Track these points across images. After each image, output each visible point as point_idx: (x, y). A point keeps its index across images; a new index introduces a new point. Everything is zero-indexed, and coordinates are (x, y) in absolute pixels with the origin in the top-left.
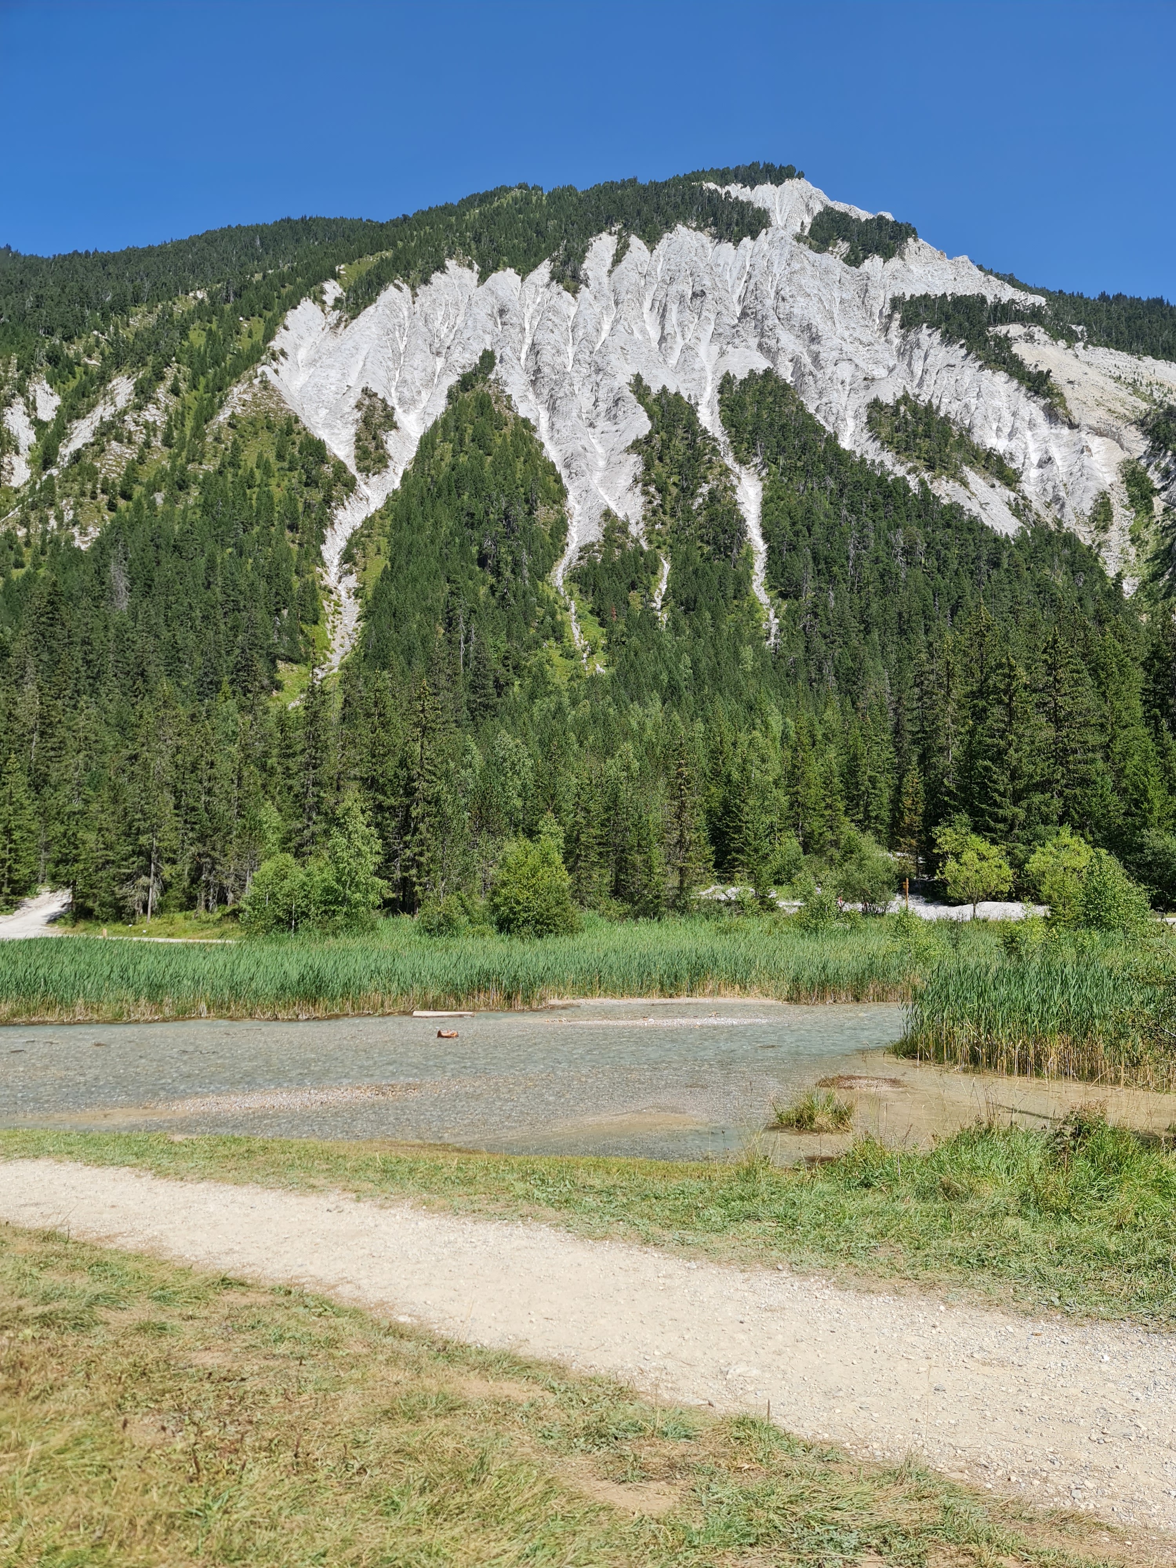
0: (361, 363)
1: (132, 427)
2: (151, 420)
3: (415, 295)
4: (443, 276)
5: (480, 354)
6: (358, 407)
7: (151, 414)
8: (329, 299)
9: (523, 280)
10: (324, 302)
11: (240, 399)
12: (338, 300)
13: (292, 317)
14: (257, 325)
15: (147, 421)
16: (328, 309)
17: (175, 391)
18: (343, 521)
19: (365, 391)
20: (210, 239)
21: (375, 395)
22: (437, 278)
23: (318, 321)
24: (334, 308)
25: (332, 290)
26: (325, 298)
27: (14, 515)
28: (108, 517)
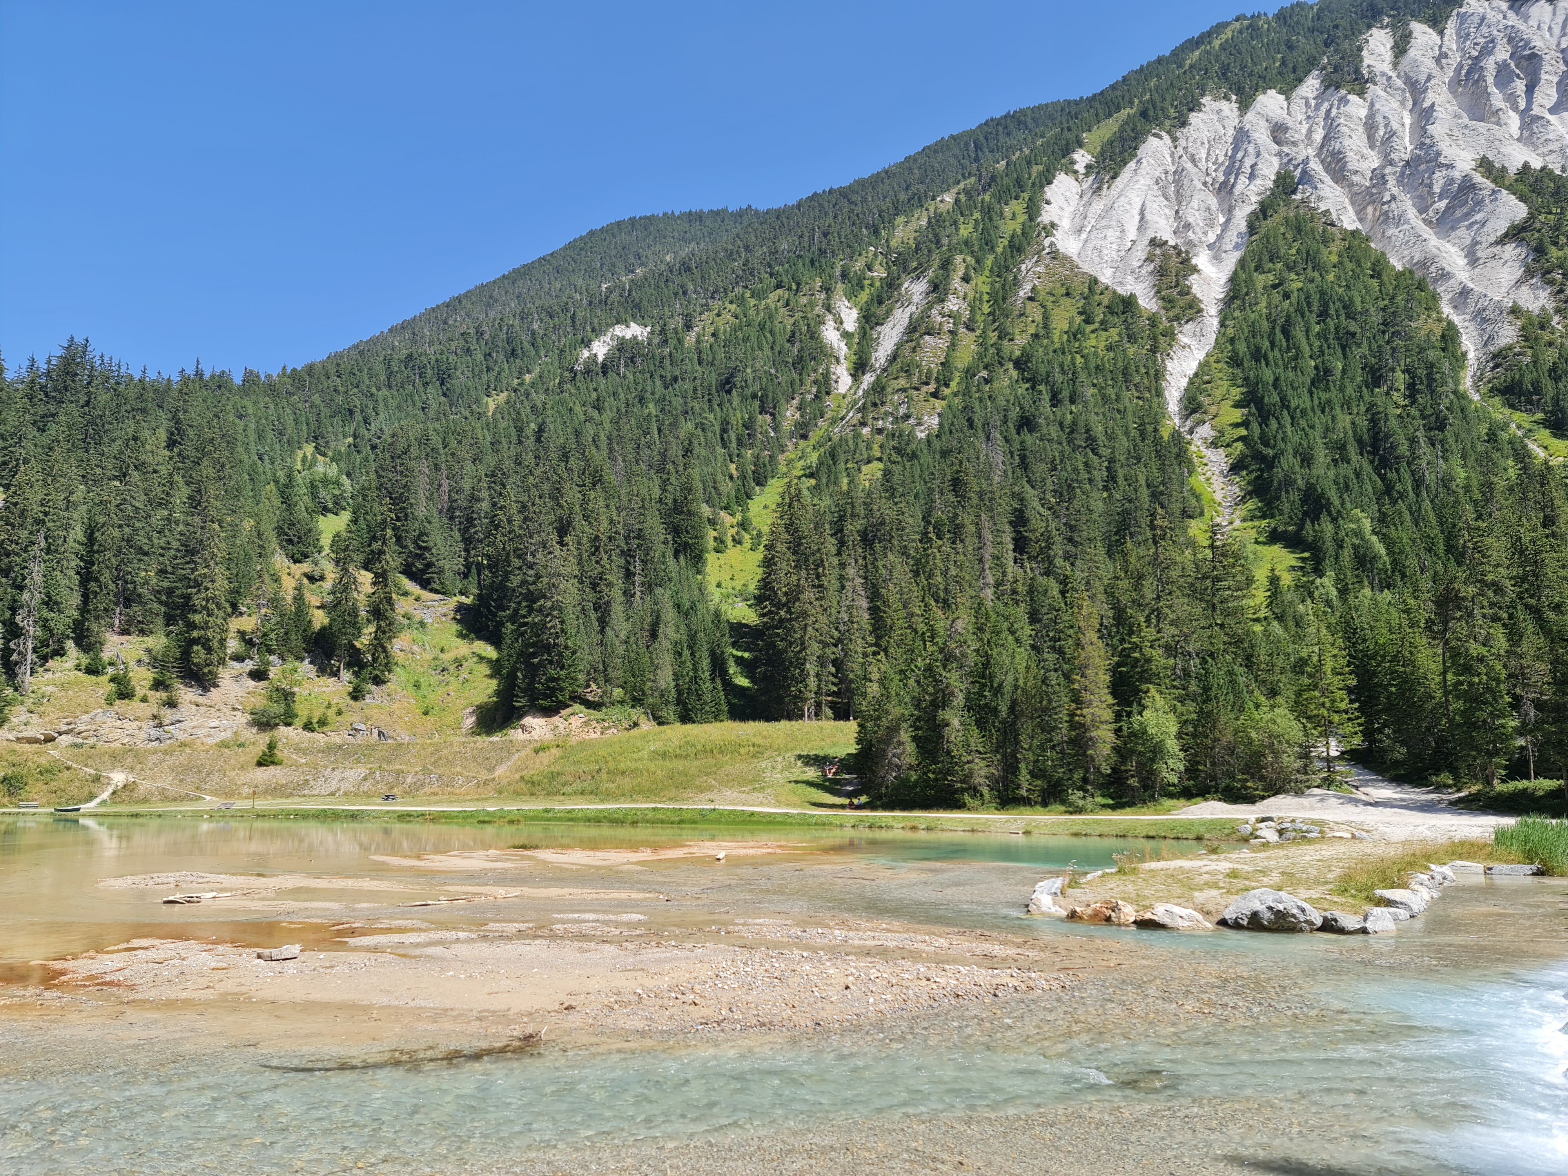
0: (1137, 218)
1: (939, 319)
2: (955, 308)
3: (1174, 139)
4: (1200, 115)
5: (1273, 178)
6: (1149, 259)
7: (953, 304)
8: (1080, 167)
9: (1287, 99)
10: (1076, 172)
11: (1034, 273)
12: (1088, 167)
13: (1050, 192)
14: (1016, 207)
15: (951, 311)
16: (1081, 177)
17: (966, 279)
18: (1174, 372)
19: (1153, 242)
20: (929, 151)
21: (1166, 242)
22: (1194, 118)
23: (1074, 191)
24: (1087, 175)
25: (1082, 158)
26: (1076, 167)
27: (853, 416)
28: (939, 405)
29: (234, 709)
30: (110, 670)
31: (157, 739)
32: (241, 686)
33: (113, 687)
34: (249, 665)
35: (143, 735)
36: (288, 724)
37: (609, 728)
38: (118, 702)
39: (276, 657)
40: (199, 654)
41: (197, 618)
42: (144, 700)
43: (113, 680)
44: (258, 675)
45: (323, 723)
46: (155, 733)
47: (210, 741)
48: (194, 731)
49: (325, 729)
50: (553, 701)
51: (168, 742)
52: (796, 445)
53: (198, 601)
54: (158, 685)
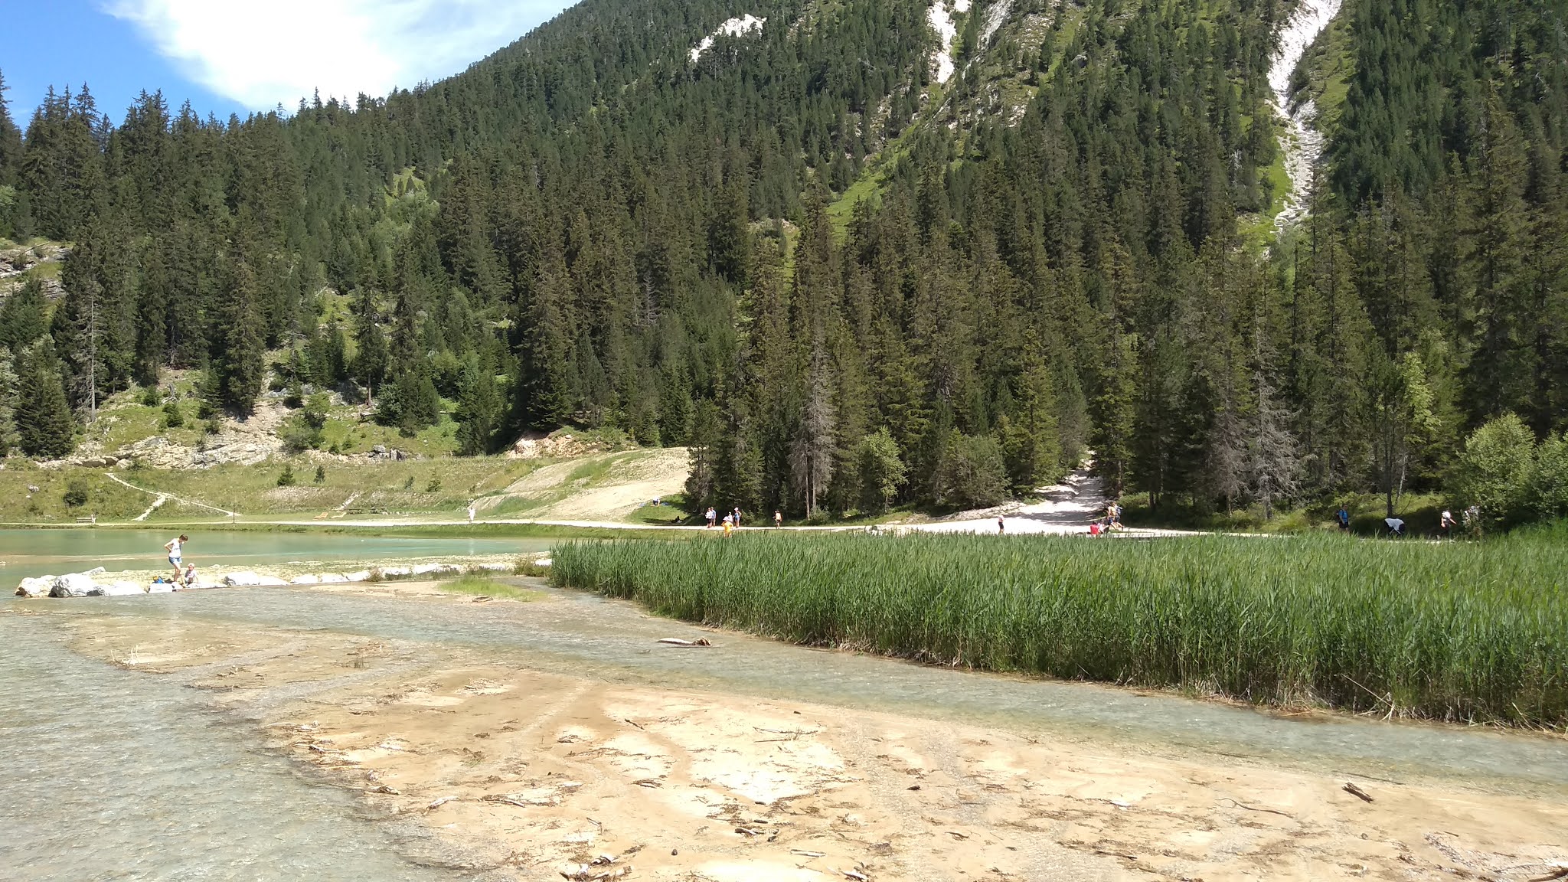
27: (944, 110)
28: (1032, 92)
29: (270, 434)
30: (164, 401)
31: (202, 462)
32: (277, 413)
33: (165, 416)
34: (285, 394)
35: (189, 459)
36: (315, 448)
37: (592, 448)
38: (168, 429)
39: (310, 385)
40: (235, 385)
41: (232, 351)
42: (191, 427)
43: (166, 410)
44: (292, 403)
45: (348, 445)
46: (198, 456)
47: (246, 463)
48: (234, 454)
49: (349, 451)
50: (541, 423)
51: (212, 464)
52: (885, 144)
53: (231, 335)
54: (204, 413)
